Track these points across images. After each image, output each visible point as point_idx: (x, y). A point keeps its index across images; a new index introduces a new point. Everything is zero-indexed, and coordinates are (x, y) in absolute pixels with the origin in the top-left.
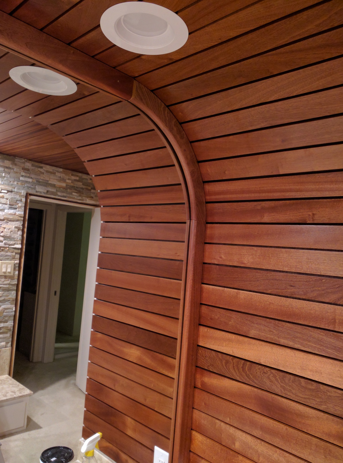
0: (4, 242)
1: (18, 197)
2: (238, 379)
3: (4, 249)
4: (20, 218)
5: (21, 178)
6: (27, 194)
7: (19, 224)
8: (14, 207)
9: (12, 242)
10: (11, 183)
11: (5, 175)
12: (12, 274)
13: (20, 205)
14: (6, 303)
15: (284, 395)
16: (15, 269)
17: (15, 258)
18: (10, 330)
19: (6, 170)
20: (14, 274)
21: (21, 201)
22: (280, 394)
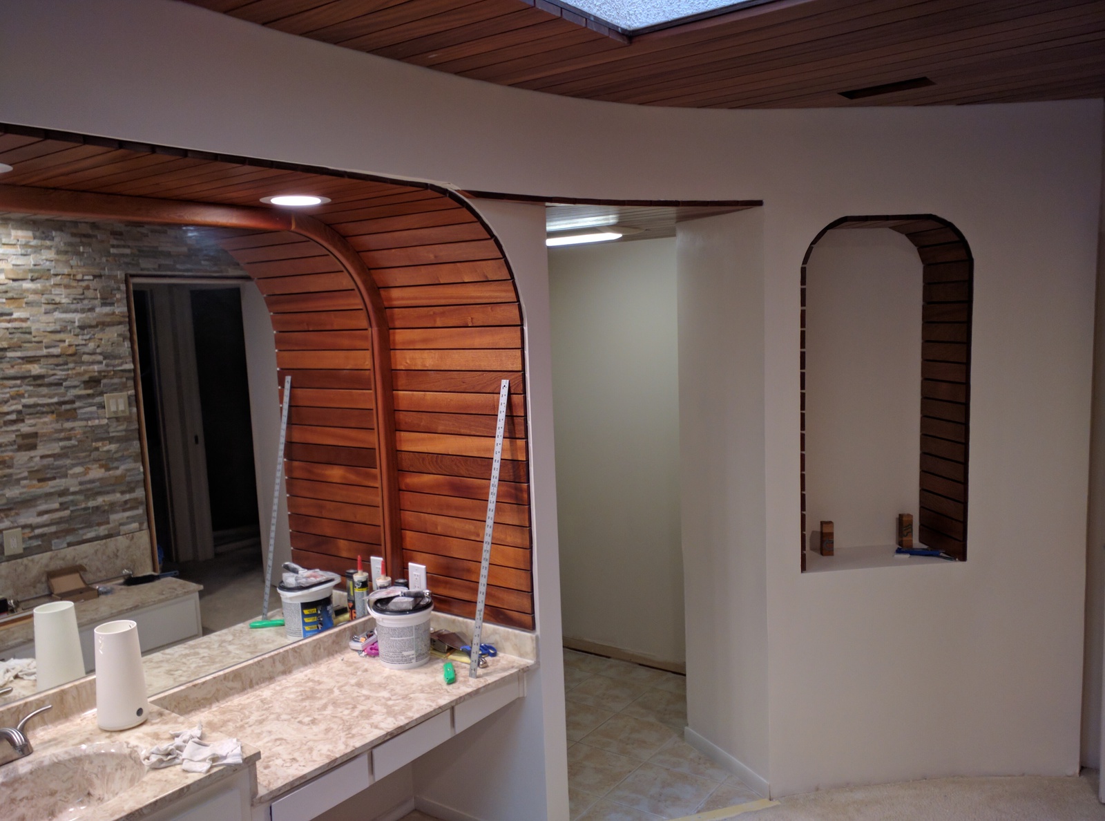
0: (104, 362)
1: (112, 283)
2: (434, 471)
3: (106, 374)
4: (122, 319)
5: (112, 251)
6: (126, 275)
7: (123, 329)
8: (108, 301)
9: (117, 362)
10: (97, 261)
11: (84, 249)
12: (127, 413)
13: (118, 296)
14: (127, 461)
15: (467, 475)
16: (130, 405)
17: (126, 387)
18: (141, 503)
19: (84, 240)
20: (130, 413)
21: (118, 289)
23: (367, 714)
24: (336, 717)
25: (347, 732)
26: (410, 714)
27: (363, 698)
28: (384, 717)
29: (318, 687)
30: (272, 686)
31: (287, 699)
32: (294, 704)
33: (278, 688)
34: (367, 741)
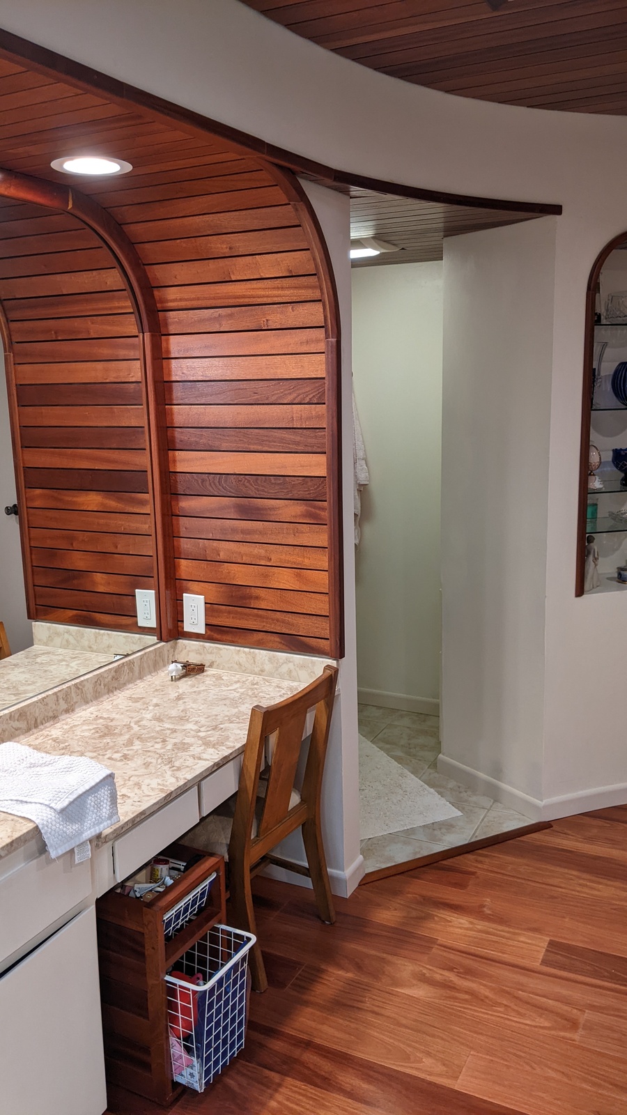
2: (216, 494)
15: (258, 496)
22: (255, 496)
23: (183, 747)
24: (149, 751)
25: (170, 765)
26: (231, 744)
27: (169, 732)
28: (202, 748)
29: (110, 724)
30: (58, 725)
31: (83, 737)
32: (93, 741)
33: (65, 727)
34: (198, 772)
